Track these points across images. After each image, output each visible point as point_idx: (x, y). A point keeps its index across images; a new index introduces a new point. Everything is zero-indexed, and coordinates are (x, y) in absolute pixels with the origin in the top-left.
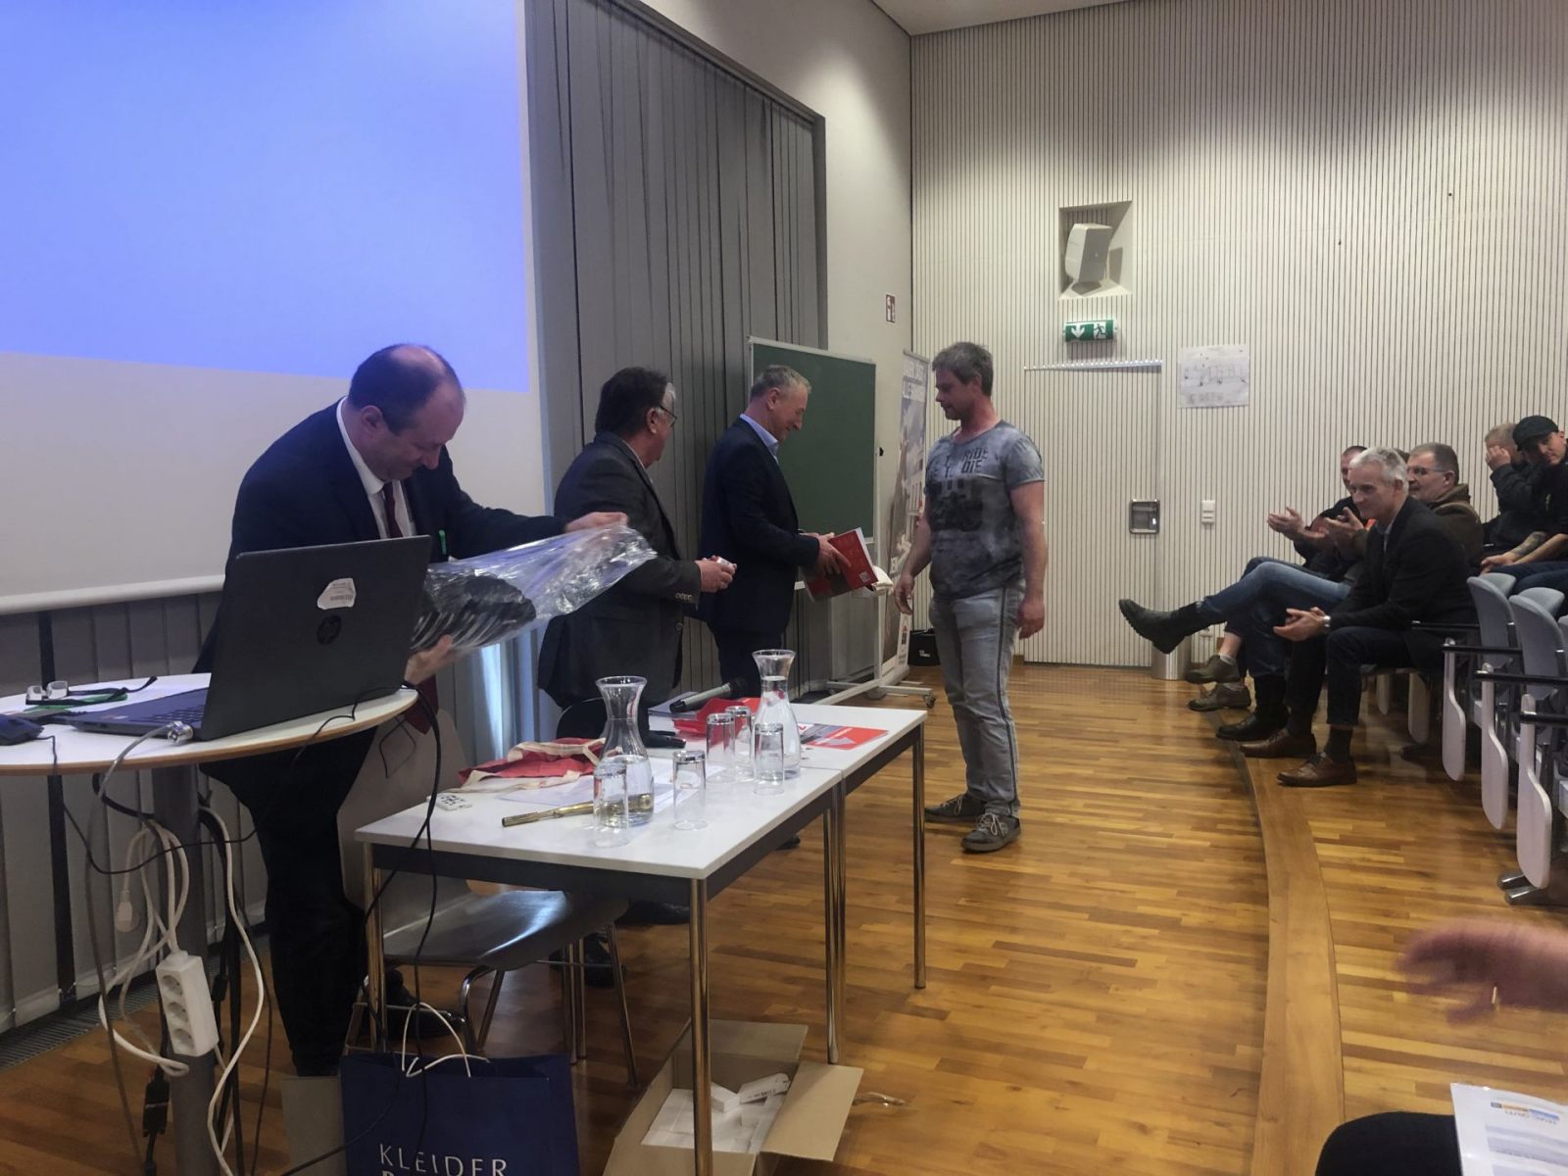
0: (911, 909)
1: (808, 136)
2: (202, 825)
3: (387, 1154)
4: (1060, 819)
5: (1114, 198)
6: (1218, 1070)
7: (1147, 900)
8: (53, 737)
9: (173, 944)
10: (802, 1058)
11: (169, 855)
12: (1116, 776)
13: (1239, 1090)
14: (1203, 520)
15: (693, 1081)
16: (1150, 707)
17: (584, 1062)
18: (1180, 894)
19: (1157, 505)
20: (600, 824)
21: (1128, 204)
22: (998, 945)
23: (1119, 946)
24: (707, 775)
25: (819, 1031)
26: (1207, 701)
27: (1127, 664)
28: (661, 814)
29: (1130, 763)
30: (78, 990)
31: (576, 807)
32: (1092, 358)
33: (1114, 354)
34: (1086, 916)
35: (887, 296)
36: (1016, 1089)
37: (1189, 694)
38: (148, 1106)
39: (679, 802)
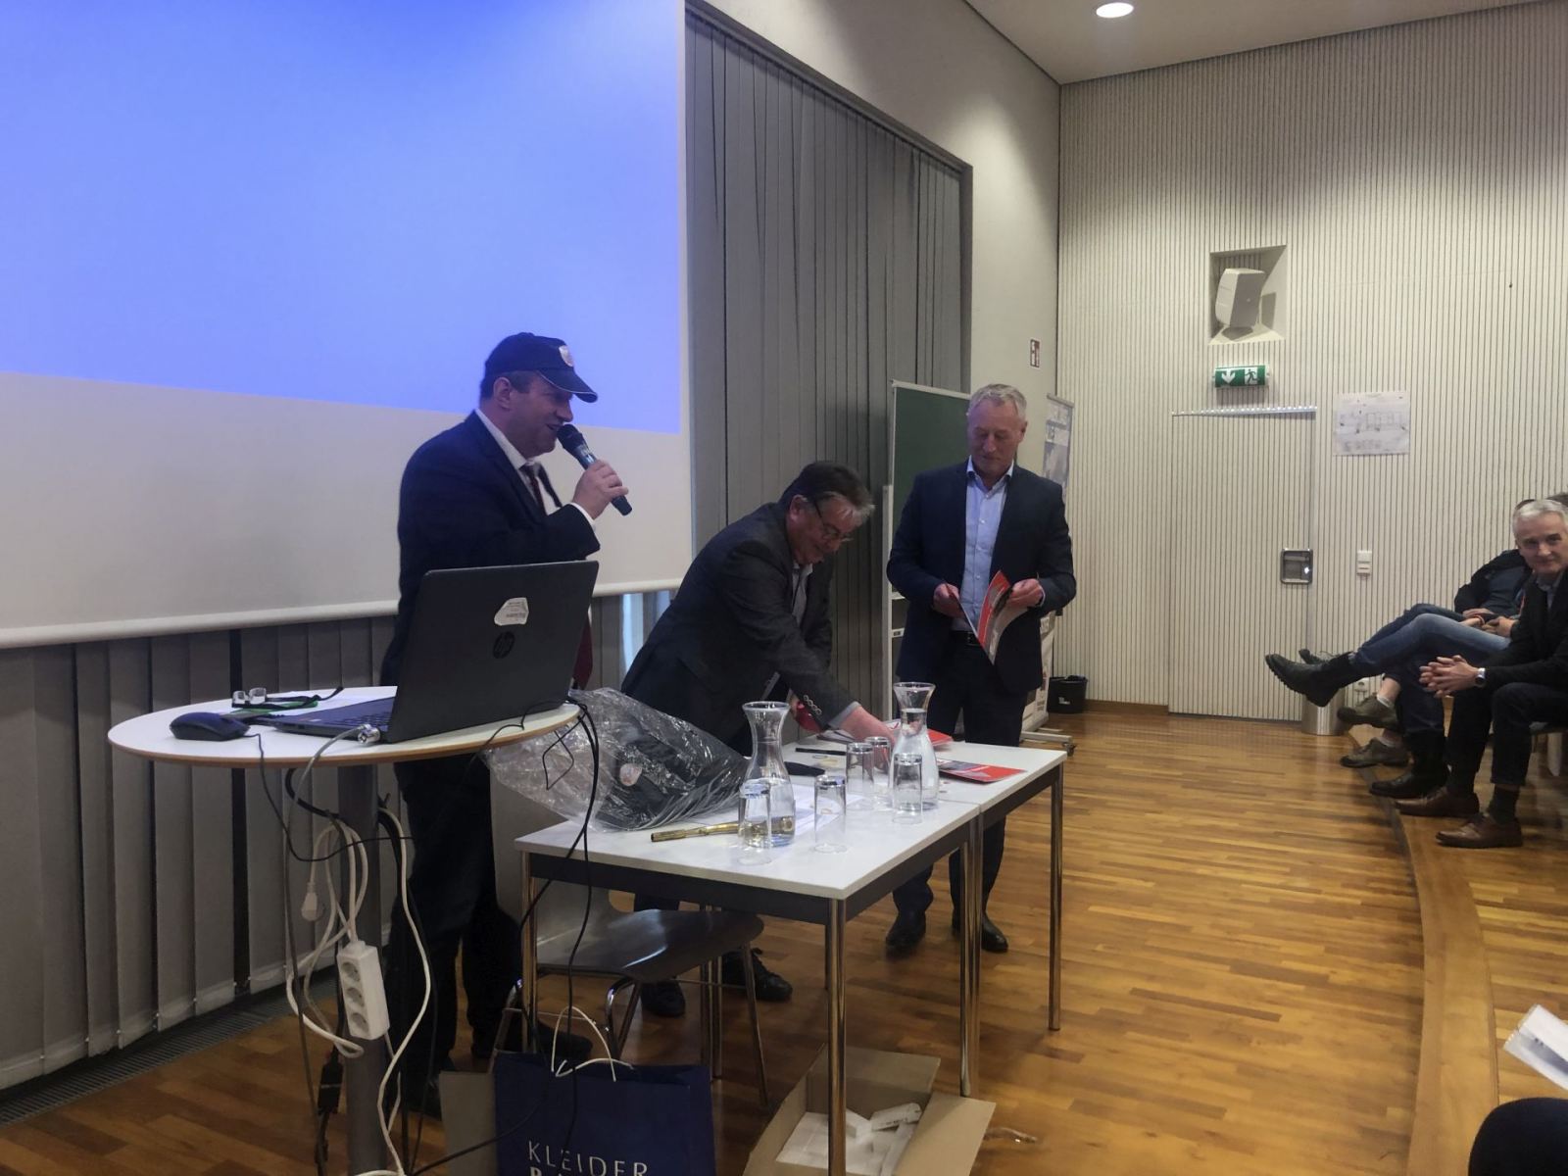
0: (1047, 953)
1: (956, 185)
2: (381, 825)
3: (535, 1151)
4: (1201, 870)
5: (1267, 242)
6: (1365, 1131)
7: (1296, 956)
8: (259, 735)
9: (352, 933)
10: (933, 1090)
11: (351, 849)
12: (1262, 830)
13: (1389, 1153)
14: (1360, 571)
15: (829, 1105)
16: (1300, 761)
17: (720, 1081)
18: (1328, 950)
19: (1309, 555)
20: (744, 843)
21: (1283, 247)
22: (1135, 992)
23: (1261, 999)
24: (847, 803)
25: (952, 1066)
26: (1361, 757)
27: (1276, 718)
28: (801, 837)
29: (1278, 817)
30: (252, 984)
31: (721, 827)
32: (1243, 404)
33: (1266, 400)
34: (1228, 968)
35: (1032, 341)
36: (1152, 1135)
37: (1341, 750)
38: (323, 1087)
39: (819, 826)
